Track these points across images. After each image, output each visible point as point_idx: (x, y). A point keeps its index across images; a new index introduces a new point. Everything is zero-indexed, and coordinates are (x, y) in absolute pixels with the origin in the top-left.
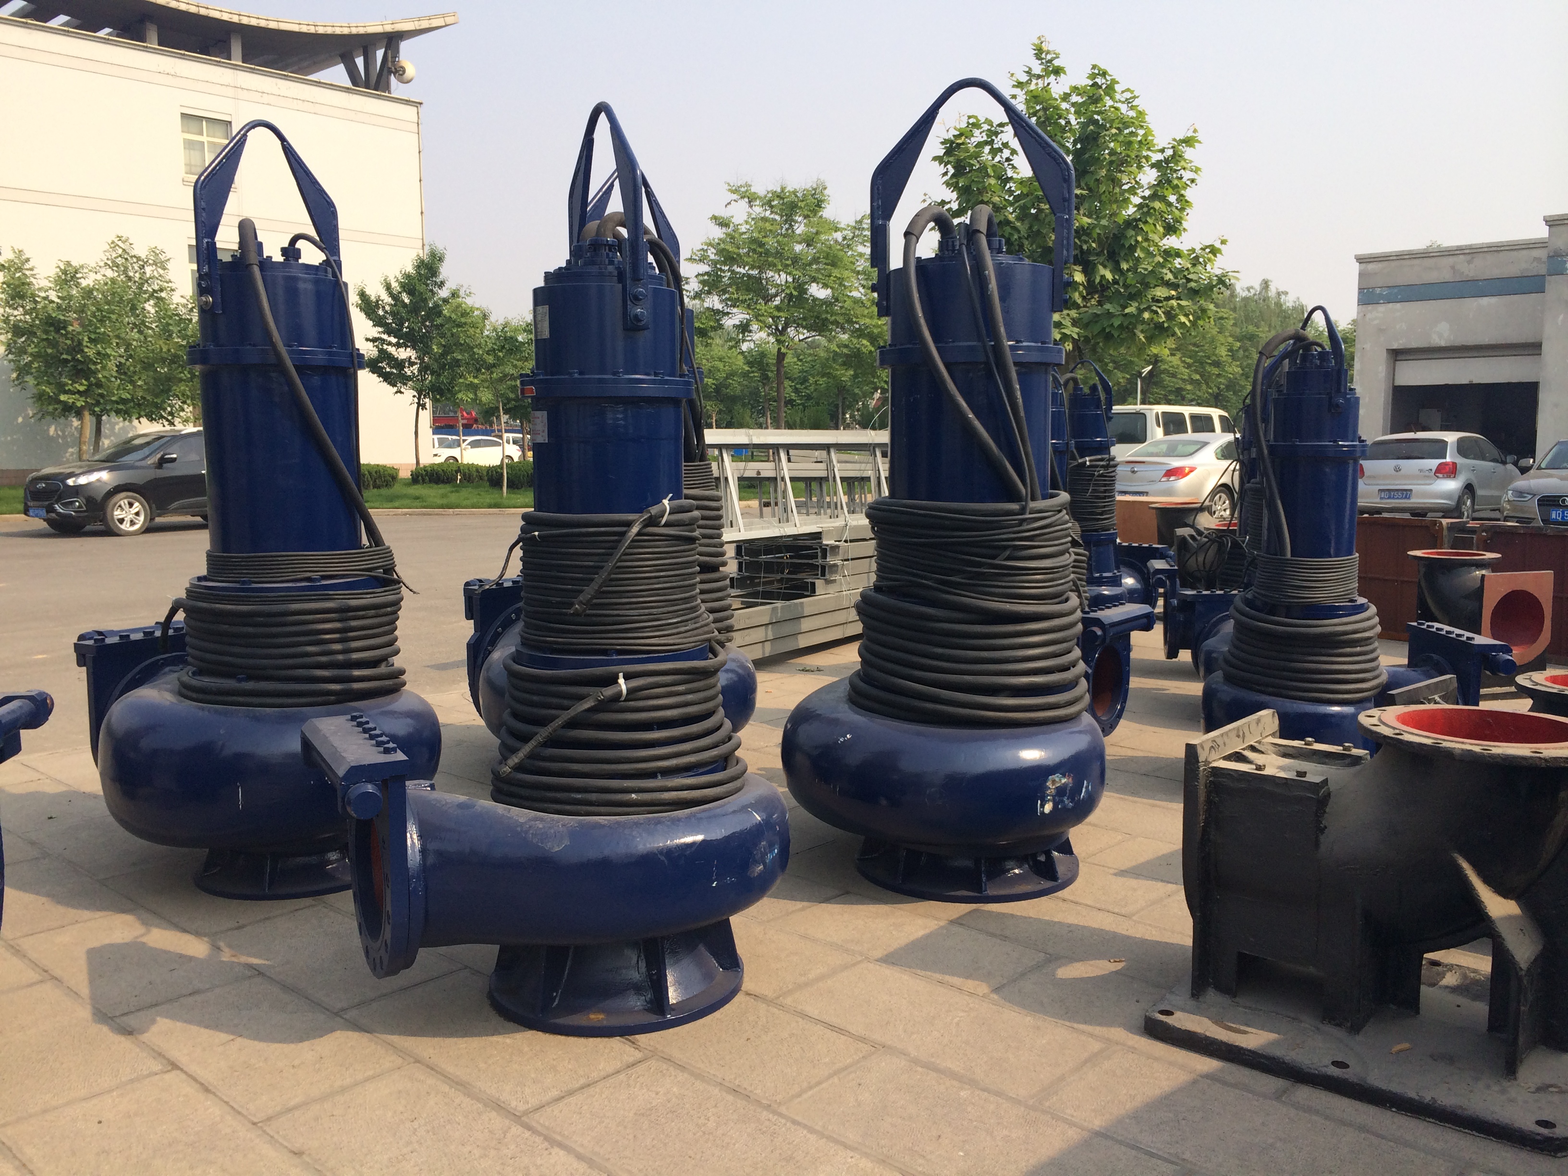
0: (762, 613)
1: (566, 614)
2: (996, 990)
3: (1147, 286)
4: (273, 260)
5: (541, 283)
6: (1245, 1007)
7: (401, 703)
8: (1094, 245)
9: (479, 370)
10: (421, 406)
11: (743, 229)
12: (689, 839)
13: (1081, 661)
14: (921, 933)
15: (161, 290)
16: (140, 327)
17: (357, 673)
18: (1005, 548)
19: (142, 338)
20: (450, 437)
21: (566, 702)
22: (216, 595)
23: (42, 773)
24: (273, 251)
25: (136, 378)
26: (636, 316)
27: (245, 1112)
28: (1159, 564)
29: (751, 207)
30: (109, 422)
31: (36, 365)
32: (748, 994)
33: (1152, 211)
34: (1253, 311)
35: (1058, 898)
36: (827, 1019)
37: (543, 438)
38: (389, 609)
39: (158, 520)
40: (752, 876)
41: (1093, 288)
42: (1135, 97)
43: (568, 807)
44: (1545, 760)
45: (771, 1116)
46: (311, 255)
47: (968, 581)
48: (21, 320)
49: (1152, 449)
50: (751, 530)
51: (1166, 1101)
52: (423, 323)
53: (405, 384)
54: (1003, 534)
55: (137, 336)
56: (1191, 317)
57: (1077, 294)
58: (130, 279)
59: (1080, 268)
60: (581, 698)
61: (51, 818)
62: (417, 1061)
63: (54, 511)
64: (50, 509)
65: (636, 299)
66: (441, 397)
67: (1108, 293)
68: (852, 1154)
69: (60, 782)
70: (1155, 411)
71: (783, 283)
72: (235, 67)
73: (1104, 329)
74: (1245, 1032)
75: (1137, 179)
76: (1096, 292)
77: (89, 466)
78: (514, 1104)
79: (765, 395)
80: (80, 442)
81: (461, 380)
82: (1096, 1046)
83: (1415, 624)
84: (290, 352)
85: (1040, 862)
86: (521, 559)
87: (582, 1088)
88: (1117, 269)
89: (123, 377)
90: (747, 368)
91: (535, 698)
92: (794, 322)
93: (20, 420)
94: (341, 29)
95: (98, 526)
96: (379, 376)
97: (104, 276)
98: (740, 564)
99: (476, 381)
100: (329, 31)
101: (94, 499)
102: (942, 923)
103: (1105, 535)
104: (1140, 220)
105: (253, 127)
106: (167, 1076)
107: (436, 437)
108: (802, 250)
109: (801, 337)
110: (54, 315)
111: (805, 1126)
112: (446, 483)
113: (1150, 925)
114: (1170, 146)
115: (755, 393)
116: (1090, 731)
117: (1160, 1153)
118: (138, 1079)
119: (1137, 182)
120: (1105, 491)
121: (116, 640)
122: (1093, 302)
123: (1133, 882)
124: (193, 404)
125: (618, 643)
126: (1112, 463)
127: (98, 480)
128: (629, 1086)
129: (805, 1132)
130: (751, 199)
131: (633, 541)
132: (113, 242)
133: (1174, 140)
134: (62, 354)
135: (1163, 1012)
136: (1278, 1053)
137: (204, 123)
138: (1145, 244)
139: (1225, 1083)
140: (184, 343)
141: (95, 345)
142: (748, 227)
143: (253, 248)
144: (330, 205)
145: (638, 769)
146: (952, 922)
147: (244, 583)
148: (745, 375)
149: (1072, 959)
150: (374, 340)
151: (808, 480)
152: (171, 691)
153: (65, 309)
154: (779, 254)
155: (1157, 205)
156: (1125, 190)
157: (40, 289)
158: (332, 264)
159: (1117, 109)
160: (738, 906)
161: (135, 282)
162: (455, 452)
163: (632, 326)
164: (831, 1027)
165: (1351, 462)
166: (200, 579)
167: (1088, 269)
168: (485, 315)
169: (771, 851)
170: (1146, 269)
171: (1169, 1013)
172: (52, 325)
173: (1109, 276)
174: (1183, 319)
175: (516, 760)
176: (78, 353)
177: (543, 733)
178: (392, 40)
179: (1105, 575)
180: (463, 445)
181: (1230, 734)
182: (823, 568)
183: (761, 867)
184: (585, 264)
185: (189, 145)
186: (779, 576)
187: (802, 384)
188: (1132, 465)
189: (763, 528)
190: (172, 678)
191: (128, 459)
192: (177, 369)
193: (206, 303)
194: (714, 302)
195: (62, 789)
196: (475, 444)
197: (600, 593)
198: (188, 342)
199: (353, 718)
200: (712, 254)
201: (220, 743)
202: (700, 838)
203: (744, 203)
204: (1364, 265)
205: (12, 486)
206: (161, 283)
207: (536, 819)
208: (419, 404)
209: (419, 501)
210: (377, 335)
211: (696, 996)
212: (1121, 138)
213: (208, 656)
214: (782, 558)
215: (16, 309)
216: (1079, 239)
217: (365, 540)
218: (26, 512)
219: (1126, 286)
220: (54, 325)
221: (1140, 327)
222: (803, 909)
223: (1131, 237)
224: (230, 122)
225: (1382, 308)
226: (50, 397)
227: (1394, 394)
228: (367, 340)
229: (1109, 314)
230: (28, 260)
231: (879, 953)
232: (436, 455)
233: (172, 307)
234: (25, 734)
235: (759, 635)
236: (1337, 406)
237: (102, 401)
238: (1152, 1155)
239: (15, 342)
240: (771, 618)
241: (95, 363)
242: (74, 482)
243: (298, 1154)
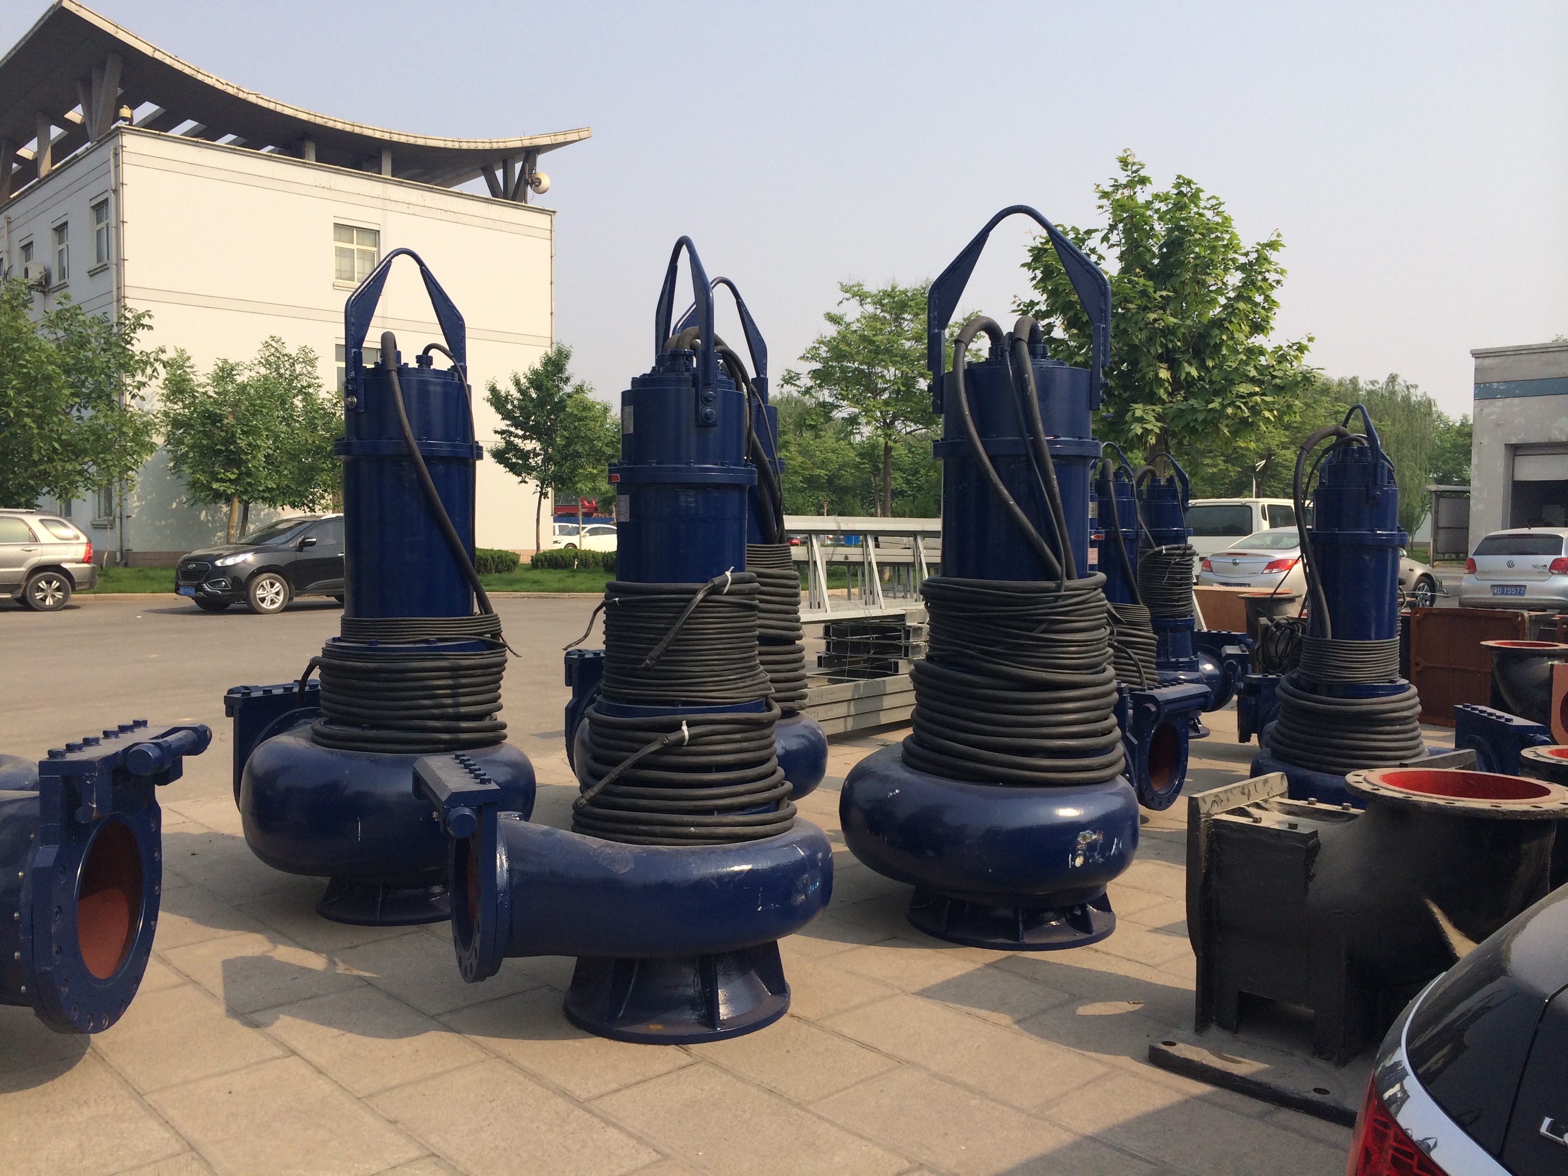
0: (845, 689)
1: (637, 669)
2: (1018, 1022)
3: (1231, 382)
4: (409, 366)
5: (628, 387)
6: (1243, 1042)
7: (503, 753)
8: (1179, 344)
9: (598, 461)
10: (544, 495)
11: (854, 327)
12: (736, 868)
13: (1117, 728)
14: (958, 973)
15: (309, 386)
16: (288, 420)
17: (464, 724)
18: (1042, 622)
19: (290, 431)
20: (570, 525)
21: (636, 746)
22: (347, 653)
23: (187, 818)
24: (409, 359)
25: (283, 467)
26: (706, 415)
27: (350, 1089)
28: (1230, 650)
29: (862, 305)
30: (255, 509)
31: (191, 455)
32: (792, 1016)
33: (1237, 311)
34: (1377, 405)
35: (1091, 949)
36: (861, 1039)
37: (625, 518)
38: (494, 669)
39: (297, 600)
40: (794, 904)
41: (1177, 384)
42: (1220, 204)
43: (635, 838)
44: (1502, 812)
45: (799, 1112)
46: (442, 362)
47: (1008, 652)
48: (180, 414)
49: (1256, 542)
50: (837, 611)
51: (1156, 1116)
52: (548, 417)
53: (529, 474)
54: (1041, 609)
55: (285, 429)
56: (1275, 412)
57: (1162, 390)
58: (281, 375)
59: (1165, 366)
60: (648, 742)
61: (194, 854)
62: (498, 1057)
63: (203, 590)
64: (199, 588)
65: (707, 400)
66: (563, 486)
67: (1195, 389)
68: (866, 1143)
69: (202, 825)
70: (1261, 504)
71: (892, 379)
72: (385, 181)
73: (1188, 423)
74: (1240, 1062)
75: (1225, 281)
76: (1183, 388)
77: (235, 548)
78: (578, 1093)
79: (876, 486)
80: (229, 527)
81: (581, 471)
82: (1100, 1070)
83: (1461, 706)
84: (418, 444)
85: (1076, 915)
86: (604, 622)
87: (638, 1083)
88: (1202, 366)
89: (270, 467)
90: (858, 459)
91: (611, 742)
92: (902, 415)
93: (174, 505)
94: (483, 145)
95: (243, 605)
96: (505, 467)
97: (258, 373)
98: (828, 644)
99: (595, 471)
100: (472, 146)
101: (238, 579)
102: (978, 966)
103: (1181, 621)
104: (1225, 319)
105: (397, 255)
106: (287, 1060)
107: (557, 525)
108: (911, 347)
109: (908, 429)
110: (211, 409)
111: (829, 1121)
112: (564, 568)
113: (1174, 974)
114: (1254, 250)
115: (867, 485)
116: (1124, 794)
117: (1143, 1156)
118: (263, 1062)
119: (1223, 283)
120: (1182, 579)
121: (260, 694)
122: (1179, 398)
123: (1165, 938)
124: (333, 492)
125: (684, 695)
126: (1188, 552)
127: (244, 562)
128: (678, 1083)
129: (828, 1125)
130: (862, 297)
131: (697, 607)
132: (266, 342)
133: (1259, 244)
134: (217, 445)
135: (1165, 1043)
136: (1266, 1079)
137: (355, 232)
138: (1230, 343)
139: (1214, 1104)
140: (328, 435)
141: (247, 437)
142: (859, 325)
143: (392, 357)
144: (460, 319)
145: (696, 806)
146: (987, 965)
147: (371, 643)
148: (857, 466)
149: (1093, 1000)
150: (502, 432)
151: (896, 566)
152: (306, 738)
153: (220, 404)
154: (887, 351)
155: (1241, 305)
156: (1211, 291)
157: (199, 385)
158: (459, 370)
159: (1201, 215)
160: (785, 931)
161: (286, 378)
162: (574, 539)
163: (704, 423)
164: (864, 1045)
165: (1390, 550)
166: (334, 639)
167: (1174, 366)
168: (606, 409)
169: (814, 884)
170: (1230, 367)
171: (1172, 1044)
172: (209, 418)
173: (1194, 373)
174: (1267, 414)
175: (592, 794)
176: (231, 444)
177: (614, 772)
178: (530, 154)
179: (1181, 660)
180: (582, 533)
181: (1234, 791)
182: (907, 648)
183: (803, 897)
184: (665, 371)
185: (340, 252)
186: (865, 656)
187: (913, 475)
188: (1234, 557)
189: (849, 609)
190: (306, 728)
191: (271, 542)
192: (320, 459)
193: (352, 402)
194: (825, 395)
195: (203, 831)
196: (593, 532)
197: (667, 652)
198: (331, 435)
199: (457, 757)
200: (823, 351)
201: (345, 782)
202: (746, 867)
203: (855, 302)
204: (1480, 361)
205: (162, 568)
206: (309, 380)
207: (607, 846)
208: (541, 493)
209: (538, 586)
210: (505, 428)
211: (745, 1014)
212: (1205, 243)
213: (336, 707)
214: (869, 638)
215: (176, 403)
216: (1165, 338)
217: (476, 609)
218: (177, 591)
219: (1211, 382)
220: (213, 418)
221: (1225, 422)
222: (852, 950)
223: (1216, 336)
224: (379, 231)
225: (1499, 403)
226: (203, 484)
227: (1513, 490)
228: (496, 432)
229: (1193, 410)
230: (189, 358)
231: (917, 988)
232: (556, 542)
233: (319, 401)
234: (186, 759)
235: (841, 710)
236: (1374, 497)
237: (250, 489)
238: (1134, 1156)
239: (174, 434)
240: (853, 695)
241: (246, 454)
242: (222, 563)
243: (394, 1122)
